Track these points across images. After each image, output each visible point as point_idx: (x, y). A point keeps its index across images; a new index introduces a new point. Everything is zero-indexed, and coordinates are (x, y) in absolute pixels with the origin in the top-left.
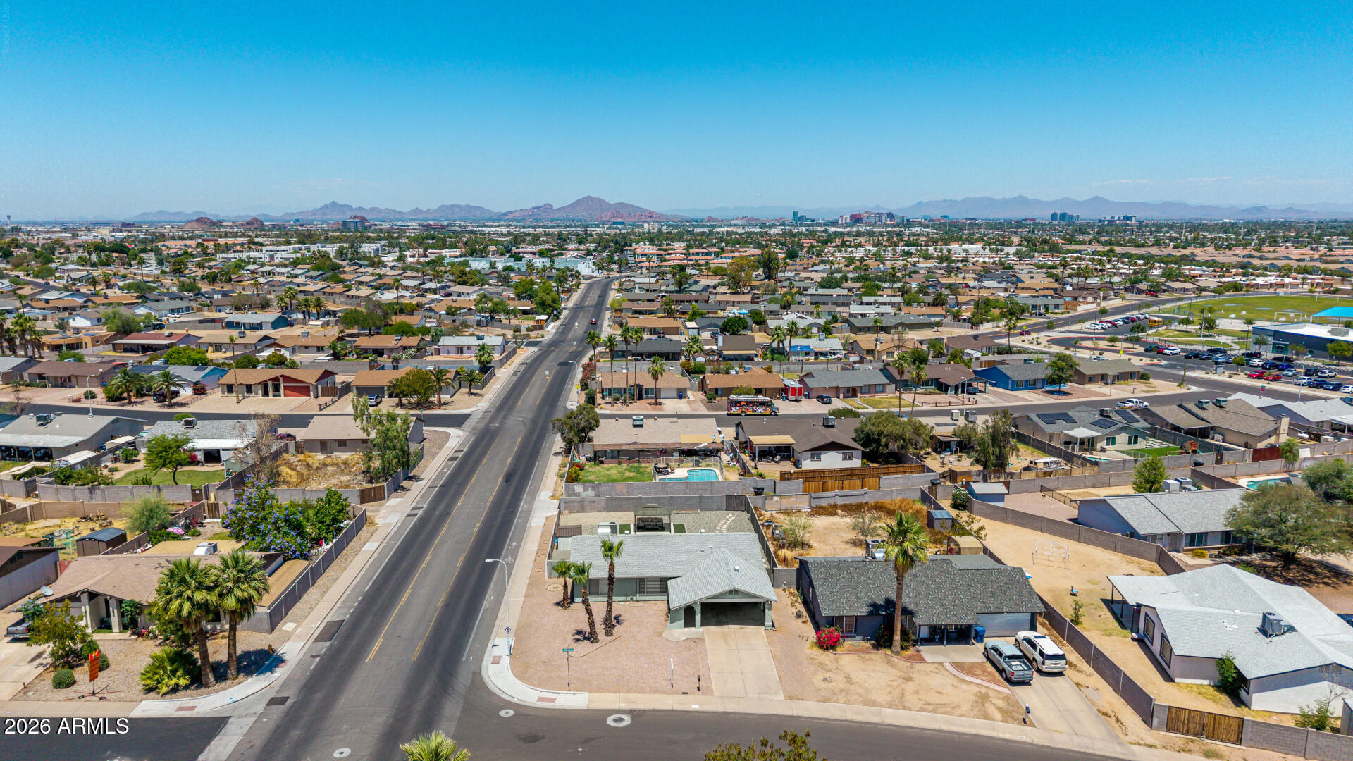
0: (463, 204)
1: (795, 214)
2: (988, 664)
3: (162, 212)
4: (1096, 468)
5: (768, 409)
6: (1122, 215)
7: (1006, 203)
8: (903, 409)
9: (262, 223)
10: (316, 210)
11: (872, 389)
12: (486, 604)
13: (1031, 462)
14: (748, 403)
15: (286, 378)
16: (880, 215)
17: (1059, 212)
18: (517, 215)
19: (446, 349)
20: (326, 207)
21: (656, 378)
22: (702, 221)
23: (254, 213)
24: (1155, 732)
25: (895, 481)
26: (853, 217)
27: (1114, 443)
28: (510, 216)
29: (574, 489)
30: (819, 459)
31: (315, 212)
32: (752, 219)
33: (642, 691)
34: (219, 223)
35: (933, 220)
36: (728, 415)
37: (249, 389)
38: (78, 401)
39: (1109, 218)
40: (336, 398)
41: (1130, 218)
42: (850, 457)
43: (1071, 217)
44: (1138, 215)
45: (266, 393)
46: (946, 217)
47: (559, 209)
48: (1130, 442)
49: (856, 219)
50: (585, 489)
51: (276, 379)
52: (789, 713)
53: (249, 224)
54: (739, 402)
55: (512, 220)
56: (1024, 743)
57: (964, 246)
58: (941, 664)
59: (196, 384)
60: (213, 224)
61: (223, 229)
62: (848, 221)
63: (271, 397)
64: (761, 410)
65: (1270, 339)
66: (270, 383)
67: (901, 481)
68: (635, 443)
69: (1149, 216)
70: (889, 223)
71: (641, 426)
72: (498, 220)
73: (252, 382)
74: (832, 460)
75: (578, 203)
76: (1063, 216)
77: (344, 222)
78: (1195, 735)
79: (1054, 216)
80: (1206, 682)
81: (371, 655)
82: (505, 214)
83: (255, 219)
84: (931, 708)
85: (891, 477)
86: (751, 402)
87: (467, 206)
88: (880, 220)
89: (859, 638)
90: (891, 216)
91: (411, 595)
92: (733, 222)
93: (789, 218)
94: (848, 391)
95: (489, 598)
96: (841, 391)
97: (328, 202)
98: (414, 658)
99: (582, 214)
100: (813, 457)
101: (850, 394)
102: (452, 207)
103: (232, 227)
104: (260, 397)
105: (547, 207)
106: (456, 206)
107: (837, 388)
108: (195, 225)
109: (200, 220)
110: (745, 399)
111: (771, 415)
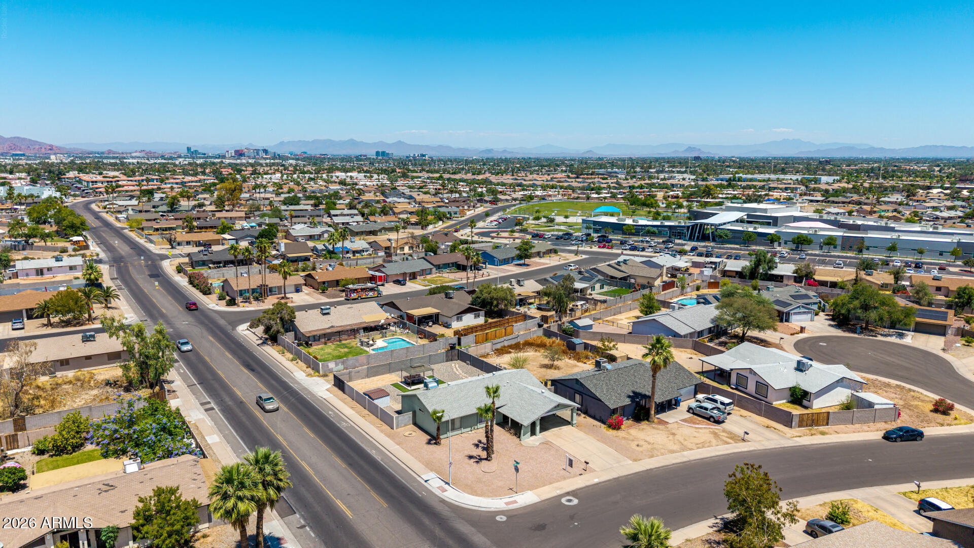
1: (189, 149)
2: (695, 417)
4: (606, 304)
5: (376, 293)
6: (420, 153)
7: (343, 143)
11: (424, 273)
12: (378, 458)
14: (362, 290)
16: (257, 151)
17: (380, 151)
19: (25, 272)
21: (285, 278)
22: (103, 153)
24: (793, 430)
25: (520, 327)
26: (236, 152)
27: (594, 290)
29: (328, 366)
30: (461, 320)
32: (150, 152)
33: (558, 481)
35: (297, 155)
39: (412, 155)
41: (424, 156)
42: (478, 317)
43: (388, 154)
44: (429, 154)
46: (305, 153)
48: (601, 289)
49: (239, 154)
50: (337, 365)
52: (645, 469)
54: (356, 290)
56: (755, 450)
57: (349, 174)
58: (677, 422)
62: (233, 155)
64: (371, 294)
65: (592, 225)
67: (523, 326)
68: (332, 327)
69: (435, 154)
70: (265, 156)
71: (328, 314)
74: (469, 320)
76: (383, 153)
78: (810, 426)
79: (377, 153)
80: (784, 401)
81: (348, 513)
84: (700, 446)
85: (518, 324)
86: (364, 289)
88: (258, 154)
89: (624, 419)
90: (265, 151)
91: (310, 465)
92: (134, 155)
93: (184, 151)
95: (373, 453)
96: (408, 275)
98: (385, 505)
101: (412, 277)
107: (404, 274)
110: (360, 287)
111: (378, 297)
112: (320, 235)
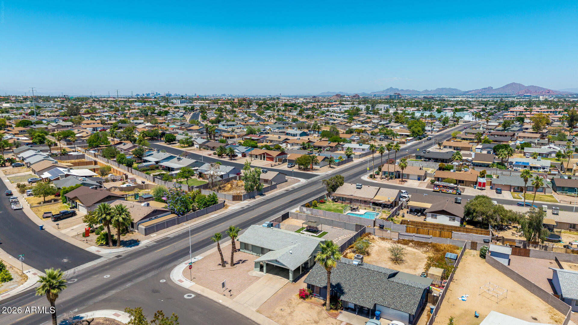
0: (448, 87)
3: (328, 92)
8: (535, 202)
9: (359, 96)
10: (384, 91)
13: (570, 243)
14: (444, 186)
15: (268, 154)
18: (473, 92)
20: (388, 89)
21: (403, 169)
23: (356, 93)
25: (462, 236)
28: (470, 93)
30: (436, 218)
31: (383, 92)
33: (212, 289)
34: (343, 96)
36: (433, 191)
37: (256, 156)
38: (210, 155)
40: (281, 163)
42: (454, 220)
45: (261, 159)
47: (496, 89)
50: (307, 210)
51: (264, 154)
53: (354, 96)
54: (439, 186)
55: (469, 95)
58: (342, 322)
59: (243, 153)
60: (341, 96)
61: (344, 99)
63: (262, 160)
64: (450, 191)
66: (262, 155)
67: (466, 236)
68: (352, 195)
72: (463, 95)
73: (257, 154)
74: (443, 220)
75: (507, 86)
77: (390, 96)
81: (159, 250)
82: (467, 92)
83: (357, 95)
85: (460, 233)
86: (445, 186)
87: (450, 88)
89: (321, 298)
94: (516, 188)
96: (512, 188)
97: (389, 87)
98: (167, 255)
99: (508, 91)
100: (432, 216)
101: (519, 190)
102: (442, 89)
103: (347, 98)
104: (259, 160)
105: (490, 88)
106: (444, 89)
107: (511, 186)
108: (335, 97)
109: (337, 95)
110: (442, 184)
111: (456, 194)
112: (548, 154)
